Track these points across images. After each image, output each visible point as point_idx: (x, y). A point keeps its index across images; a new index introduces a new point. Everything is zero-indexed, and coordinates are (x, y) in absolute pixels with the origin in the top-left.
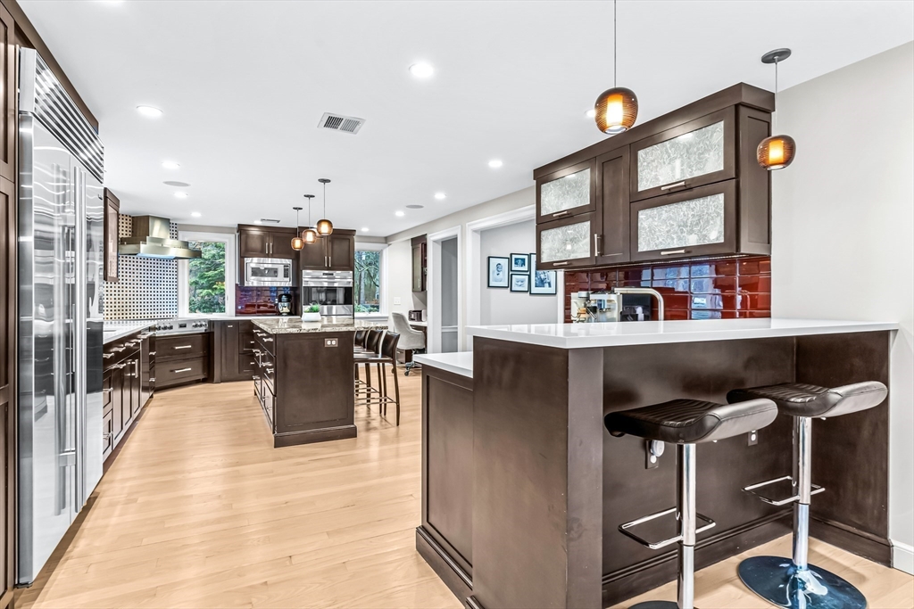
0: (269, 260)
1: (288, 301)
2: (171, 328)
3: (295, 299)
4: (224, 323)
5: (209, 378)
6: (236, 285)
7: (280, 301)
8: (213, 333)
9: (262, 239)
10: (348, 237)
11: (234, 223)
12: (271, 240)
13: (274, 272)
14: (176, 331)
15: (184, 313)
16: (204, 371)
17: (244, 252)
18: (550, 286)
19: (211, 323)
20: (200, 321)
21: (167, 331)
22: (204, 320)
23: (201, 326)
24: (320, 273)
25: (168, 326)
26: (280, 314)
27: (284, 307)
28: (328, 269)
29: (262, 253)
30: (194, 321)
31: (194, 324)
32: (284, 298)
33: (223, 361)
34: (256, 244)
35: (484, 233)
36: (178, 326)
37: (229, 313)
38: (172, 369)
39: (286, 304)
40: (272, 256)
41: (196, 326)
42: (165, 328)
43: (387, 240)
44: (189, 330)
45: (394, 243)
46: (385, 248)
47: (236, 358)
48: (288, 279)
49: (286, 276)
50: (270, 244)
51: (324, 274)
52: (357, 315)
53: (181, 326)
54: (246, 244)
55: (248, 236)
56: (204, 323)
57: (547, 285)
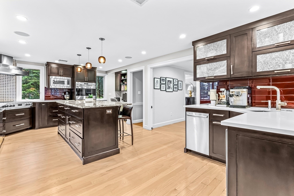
0: (61, 77)
1: (69, 94)
2: (14, 106)
3: (72, 93)
4: (40, 103)
5: (33, 127)
6: (45, 88)
7: (65, 94)
8: (35, 108)
9: (58, 69)
10: (94, 70)
11: (45, 62)
12: (62, 69)
13: (63, 82)
14: (17, 107)
15: (19, 99)
16: (30, 124)
17: (49, 73)
18: (171, 89)
19: (34, 103)
20: (28, 102)
21: (12, 107)
22: (31, 102)
23: (29, 105)
24: (83, 83)
25: (12, 105)
26: (65, 99)
27: (67, 97)
28: (86, 82)
29: (58, 74)
30: (26, 103)
31: (26, 104)
32: (67, 93)
33: (40, 120)
34: (55, 71)
35: (154, 69)
36: (17, 105)
37: (42, 99)
38: (14, 124)
39: (68, 95)
40: (62, 76)
41: (27, 105)
42: (11, 106)
43: (107, 72)
44: (23, 106)
45: (109, 74)
46: (106, 75)
47: (46, 118)
48: (69, 86)
49: (68, 84)
50: (61, 71)
51: (85, 84)
52: (97, 99)
53: (19, 105)
54: (51, 70)
55: (51, 67)
56: (30, 104)
57: (170, 88)
